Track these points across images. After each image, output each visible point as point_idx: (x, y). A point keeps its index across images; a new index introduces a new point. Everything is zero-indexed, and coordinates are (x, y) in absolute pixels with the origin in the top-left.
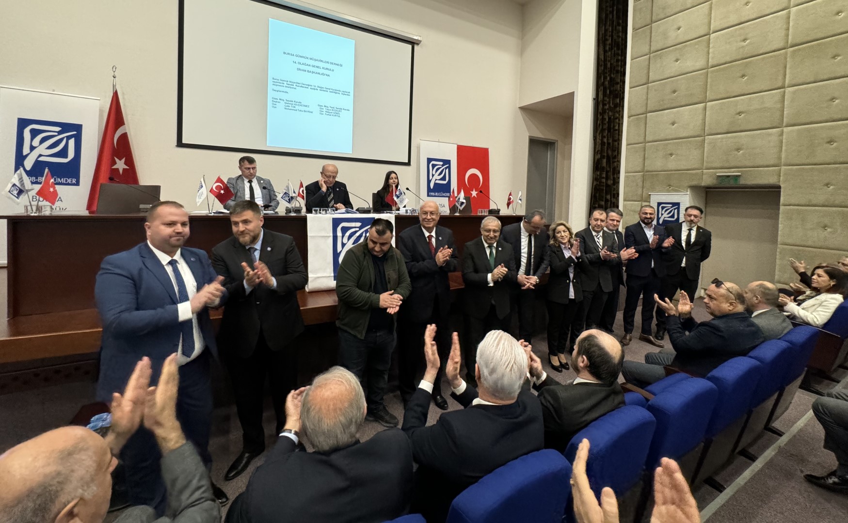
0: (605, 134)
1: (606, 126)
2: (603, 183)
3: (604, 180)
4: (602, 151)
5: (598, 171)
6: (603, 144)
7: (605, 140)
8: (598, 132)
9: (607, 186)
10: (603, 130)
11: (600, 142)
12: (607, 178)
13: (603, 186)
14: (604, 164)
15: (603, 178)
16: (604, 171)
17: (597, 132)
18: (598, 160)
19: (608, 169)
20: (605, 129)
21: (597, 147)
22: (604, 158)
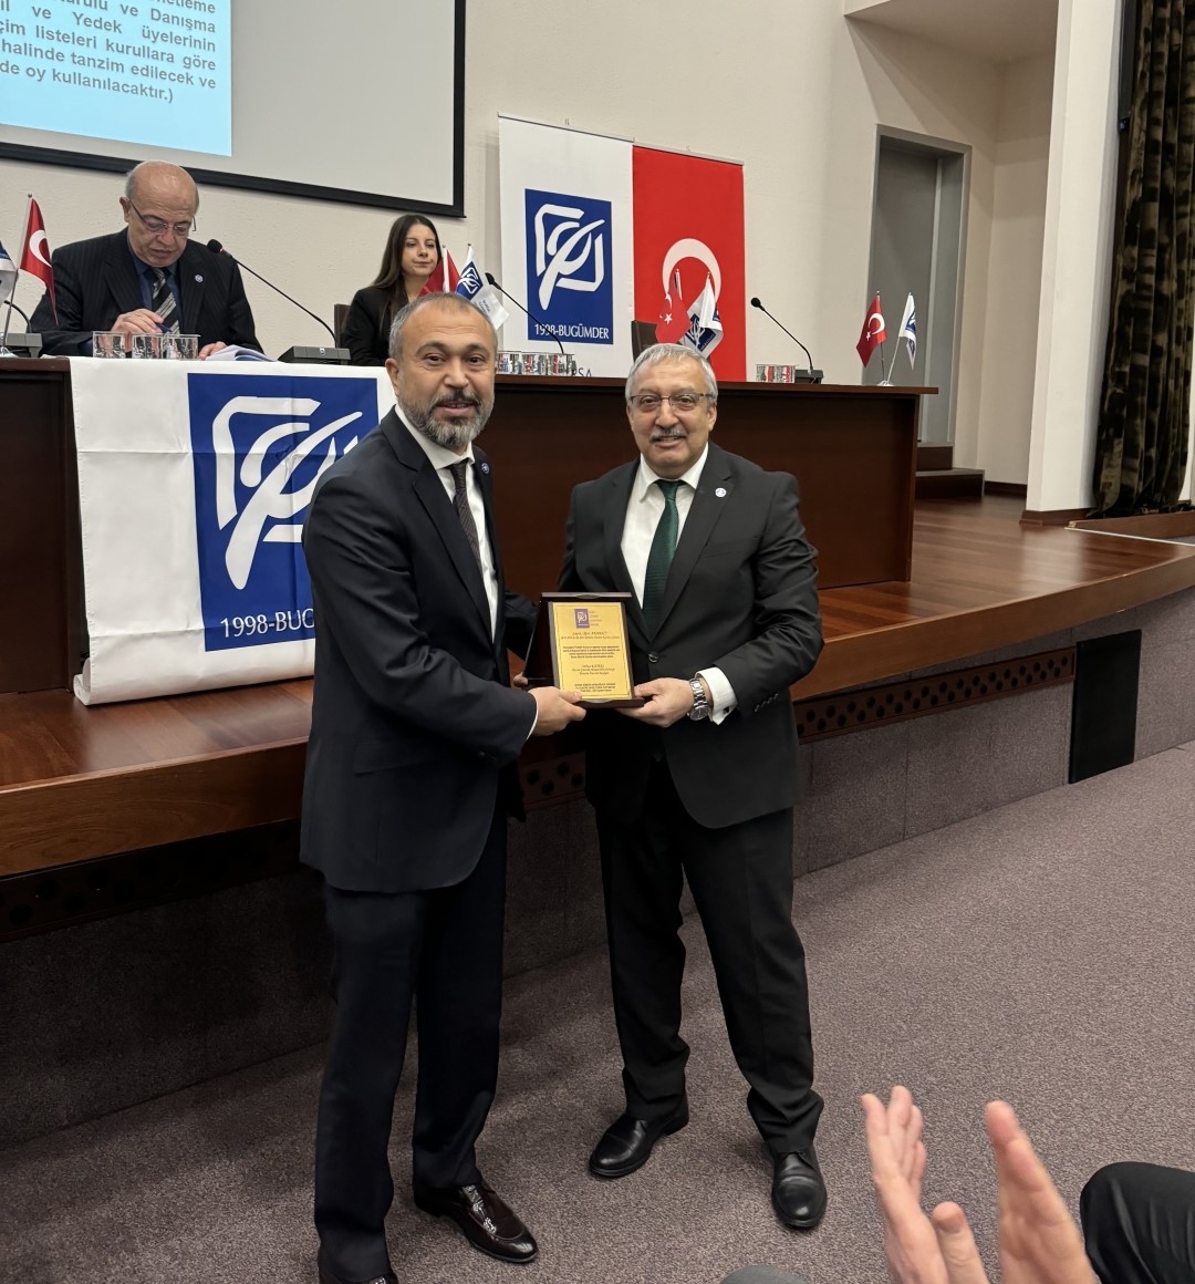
0: (1160, 113)
1: (1162, 85)
2: (1149, 287)
3: (1151, 279)
4: (1147, 174)
5: (1134, 244)
6: (1151, 146)
7: (1159, 134)
8: (1139, 101)
9: (1161, 299)
10: (1151, 98)
11: (1143, 139)
12: (1161, 273)
13: (1148, 299)
14: (1154, 222)
15: (1149, 270)
16: (1153, 248)
17: (1133, 102)
18: (1135, 203)
19: (1166, 240)
20: (1159, 94)
21: (1133, 155)
22: (1154, 200)
